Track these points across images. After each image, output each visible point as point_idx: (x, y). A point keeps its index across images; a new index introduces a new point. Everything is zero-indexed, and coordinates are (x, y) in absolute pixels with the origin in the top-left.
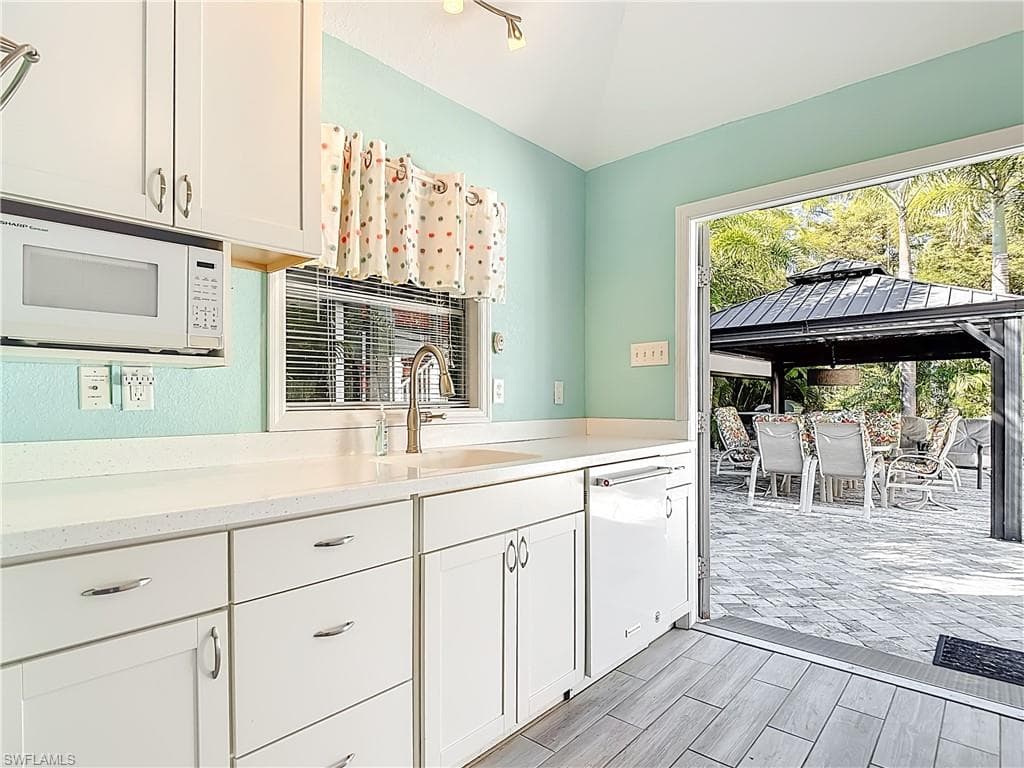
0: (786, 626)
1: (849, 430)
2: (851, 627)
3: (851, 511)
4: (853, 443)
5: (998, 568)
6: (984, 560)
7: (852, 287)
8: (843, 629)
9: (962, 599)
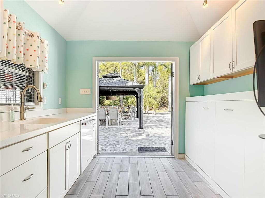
0: (113, 152)
1: (115, 110)
2: (124, 149)
3: (115, 126)
4: (116, 112)
5: (141, 134)
6: (139, 133)
7: (115, 80)
8: (123, 150)
9: (139, 140)
